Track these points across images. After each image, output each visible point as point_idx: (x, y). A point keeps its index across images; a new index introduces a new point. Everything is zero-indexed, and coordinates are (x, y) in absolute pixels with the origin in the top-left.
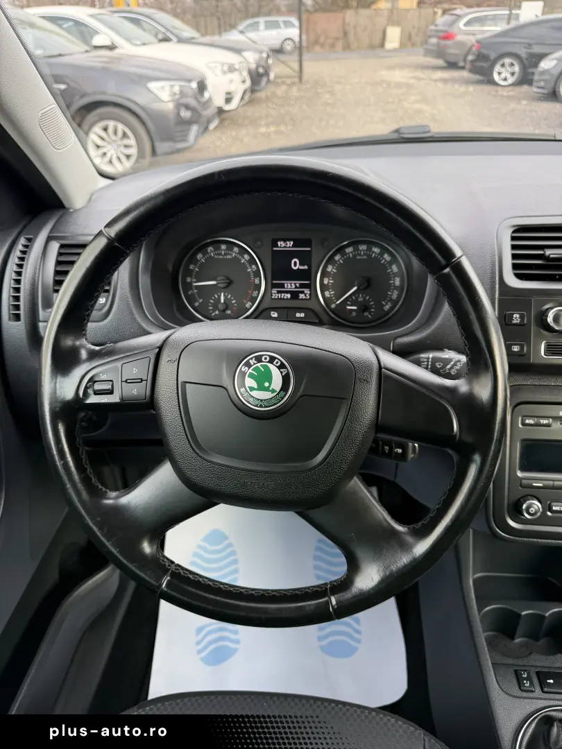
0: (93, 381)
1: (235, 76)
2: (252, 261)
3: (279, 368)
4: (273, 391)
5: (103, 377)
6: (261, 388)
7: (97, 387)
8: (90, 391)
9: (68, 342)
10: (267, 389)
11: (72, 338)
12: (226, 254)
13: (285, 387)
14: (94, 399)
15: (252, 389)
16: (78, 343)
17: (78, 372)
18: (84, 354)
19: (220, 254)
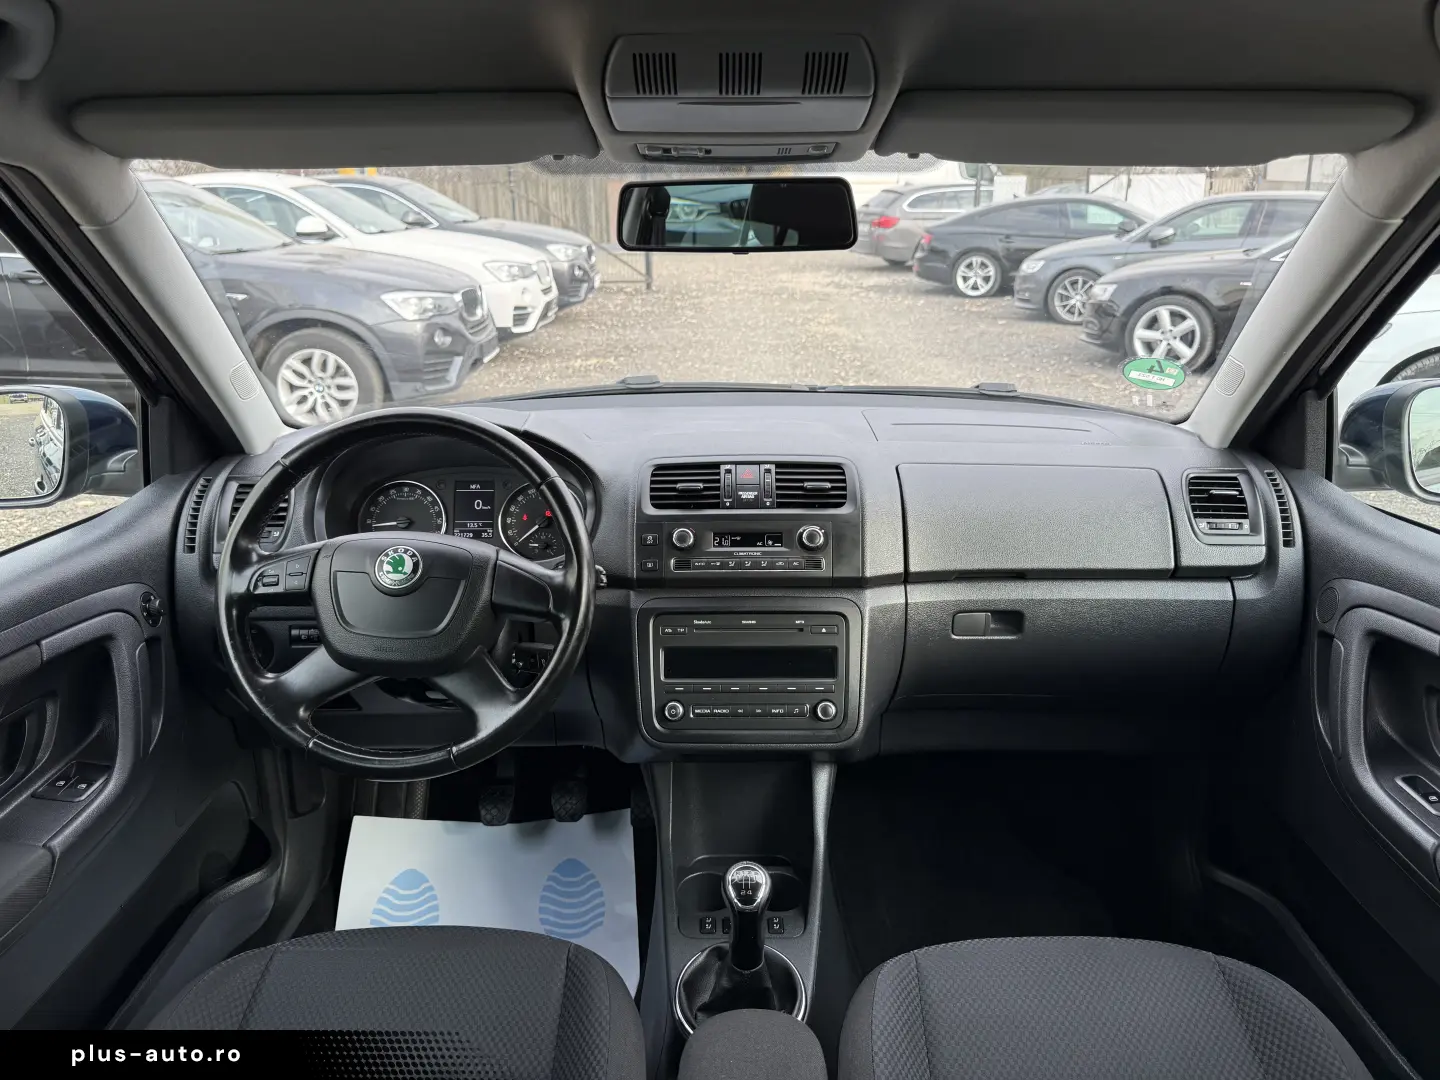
0: (262, 575)
1: (533, 283)
2: (434, 502)
3: (411, 557)
4: (405, 573)
5: (272, 573)
6: (396, 571)
7: (266, 580)
8: (260, 584)
9: (243, 543)
10: (400, 572)
11: (247, 540)
12: (408, 497)
13: (415, 570)
14: (261, 590)
15: (388, 572)
16: (250, 546)
17: (249, 572)
18: (255, 557)
19: (403, 496)
